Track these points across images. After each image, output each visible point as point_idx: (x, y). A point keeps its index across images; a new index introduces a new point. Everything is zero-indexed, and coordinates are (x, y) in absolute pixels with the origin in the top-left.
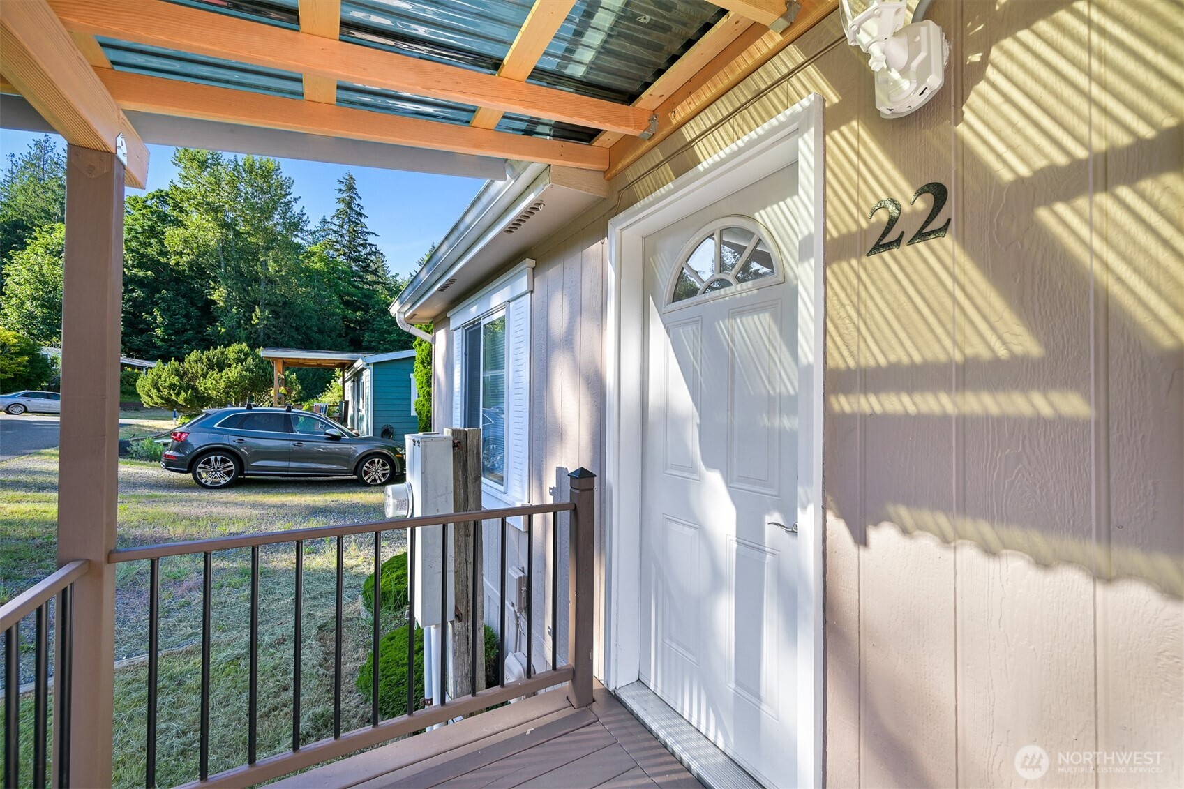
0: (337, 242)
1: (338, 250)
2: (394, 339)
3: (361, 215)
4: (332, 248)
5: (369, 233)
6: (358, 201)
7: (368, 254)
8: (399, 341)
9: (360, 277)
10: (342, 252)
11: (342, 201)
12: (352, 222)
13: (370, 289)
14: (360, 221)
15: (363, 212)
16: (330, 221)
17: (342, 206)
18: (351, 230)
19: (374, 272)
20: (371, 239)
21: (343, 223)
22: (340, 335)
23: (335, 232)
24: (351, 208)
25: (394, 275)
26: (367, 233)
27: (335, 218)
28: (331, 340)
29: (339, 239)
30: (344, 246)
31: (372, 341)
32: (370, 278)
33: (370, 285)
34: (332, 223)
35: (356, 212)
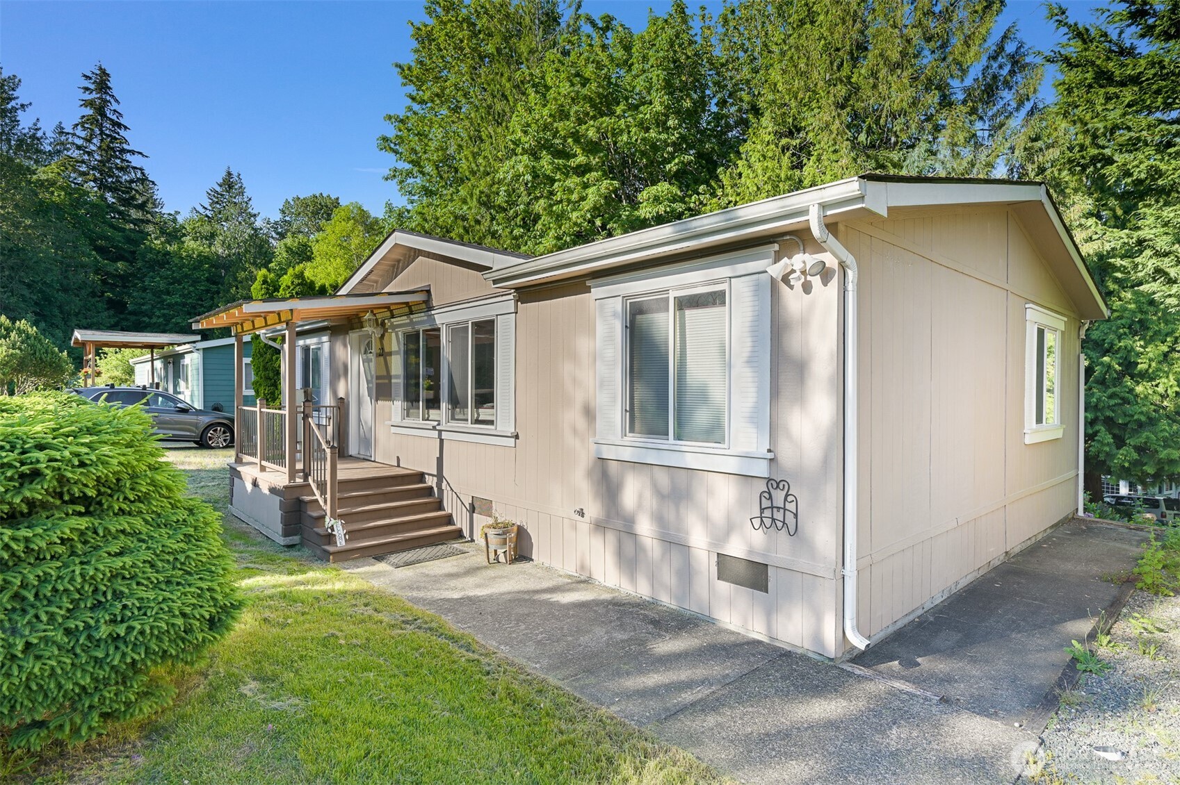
0: (83, 162)
1: (83, 174)
2: (176, 303)
3: (119, 125)
4: (75, 170)
5: (132, 152)
6: (114, 106)
7: (132, 181)
8: (184, 305)
9: (120, 213)
10: (91, 177)
11: (90, 104)
12: (106, 135)
13: (135, 229)
14: (118, 134)
15: (122, 121)
16: (71, 131)
17: (89, 111)
18: (104, 147)
19: (142, 207)
20: (135, 161)
21: (91, 135)
22: (93, 294)
23: (79, 148)
24: (103, 115)
25: (173, 213)
26: (129, 151)
27: (79, 127)
28: (80, 300)
29: (86, 157)
30: (94, 168)
31: (143, 304)
32: (135, 215)
33: (135, 225)
34: (74, 135)
35: (111, 120)
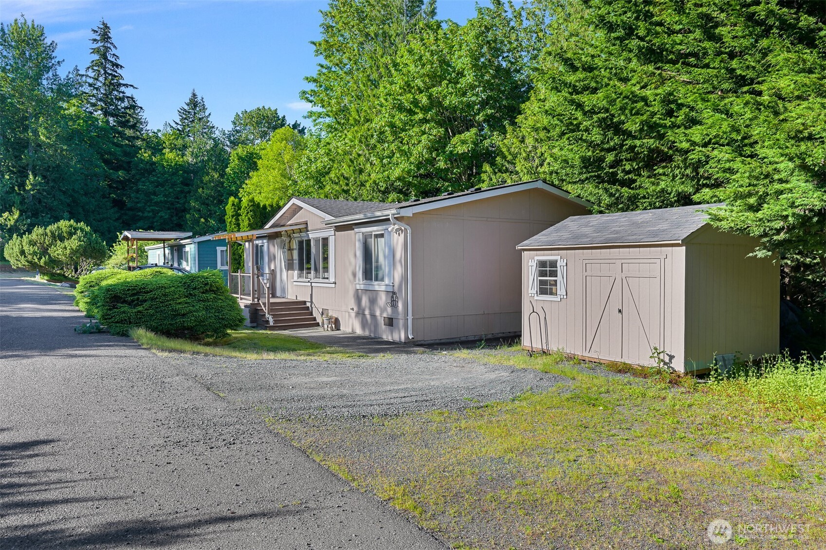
0: (93, 96)
1: (93, 105)
2: (161, 201)
3: (117, 66)
4: (88, 102)
5: (126, 85)
6: (114, 51)
7: (126, 108)
8: (166, 202)
9: (119, 133)
10: (99, 108)
11: (96, 51)
12: (108, 73)
13: (129, 144)
14: (116, 72)
15: (119, 62)
16: (84, 73)
17: (96, 57)
18: (107, 82)
19: (134, 127)
20: (129, 92)
21: (98, 75)
22: (104, 197)
23: (90, 85)
24: (106, 58)
25: (156, 131)
26: (124, 85)
27: (90, 69)
28: (95, 201)
29: (95, 92)
30: (101, 100)
31: (138, 203)
32: (129, 132)
33: (129, 141)
34: (87, 76)
35: (111, 62)
